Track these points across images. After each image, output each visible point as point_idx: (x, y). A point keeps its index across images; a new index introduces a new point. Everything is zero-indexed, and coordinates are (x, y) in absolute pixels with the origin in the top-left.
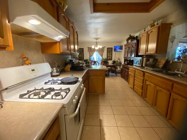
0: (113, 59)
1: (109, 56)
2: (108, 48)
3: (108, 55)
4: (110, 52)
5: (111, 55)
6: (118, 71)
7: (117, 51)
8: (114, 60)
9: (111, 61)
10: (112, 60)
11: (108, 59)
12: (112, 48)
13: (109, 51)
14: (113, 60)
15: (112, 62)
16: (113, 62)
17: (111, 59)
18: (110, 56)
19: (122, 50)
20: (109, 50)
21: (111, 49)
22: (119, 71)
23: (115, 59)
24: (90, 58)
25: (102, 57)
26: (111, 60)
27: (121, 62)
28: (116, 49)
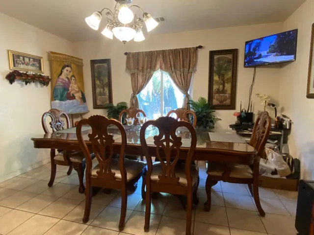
0: (242, 102)
1: (218, 92)
2: (212, 54)
3: (215, 87)
4: (226, 70)
5: (228, 86)
6: (270, 175)
7: (263, 65)
8: (245, 108)
9: (232, 112)
10: (234, 108)
11: (215, 102)
12: (234, 52)
13: (220, 68)
14: (238, 110)
15: (234, 120)
16: (239, 117)
17: (228, 102)
18: (223, 91)
19: (291, 57)
20: (219, 60)
21: (230, 56)
22: (275, 172)
23: (250, 106)
24: (134, 97)
25: (187, 96)
26: (232, 106)
27: (286, 123)
28: (258, 53)
